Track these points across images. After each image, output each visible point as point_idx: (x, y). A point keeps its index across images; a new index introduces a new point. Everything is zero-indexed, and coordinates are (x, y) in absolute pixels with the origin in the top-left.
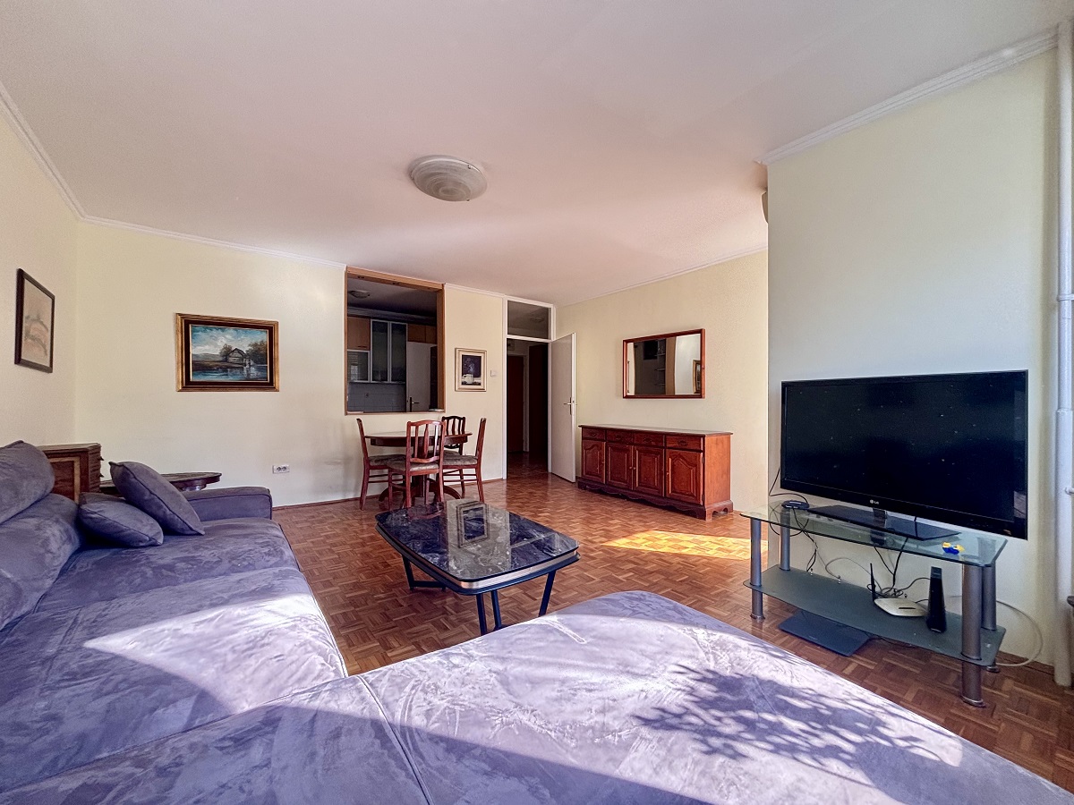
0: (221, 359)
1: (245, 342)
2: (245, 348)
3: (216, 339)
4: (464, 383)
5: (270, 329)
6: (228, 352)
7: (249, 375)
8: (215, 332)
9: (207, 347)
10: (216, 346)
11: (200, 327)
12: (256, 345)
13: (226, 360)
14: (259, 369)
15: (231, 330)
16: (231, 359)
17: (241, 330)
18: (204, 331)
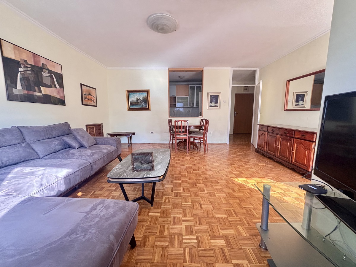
0: (136, 102)
1: (141, 96)
2: (141, 98)
3: (135, 96)
4: (211, 106)
5: (147, 92)
6: (137, 100)
7: (143, 106)
8: (134, 94)
9: (133, 98)
10: (135, 98)
11: (131, 93)
12: (144, 97)
13: (137, 102)
14: (145, 104)
15: (138, 93)
16: (138, 102)
17: (140, 93)
18: (132, 94)
